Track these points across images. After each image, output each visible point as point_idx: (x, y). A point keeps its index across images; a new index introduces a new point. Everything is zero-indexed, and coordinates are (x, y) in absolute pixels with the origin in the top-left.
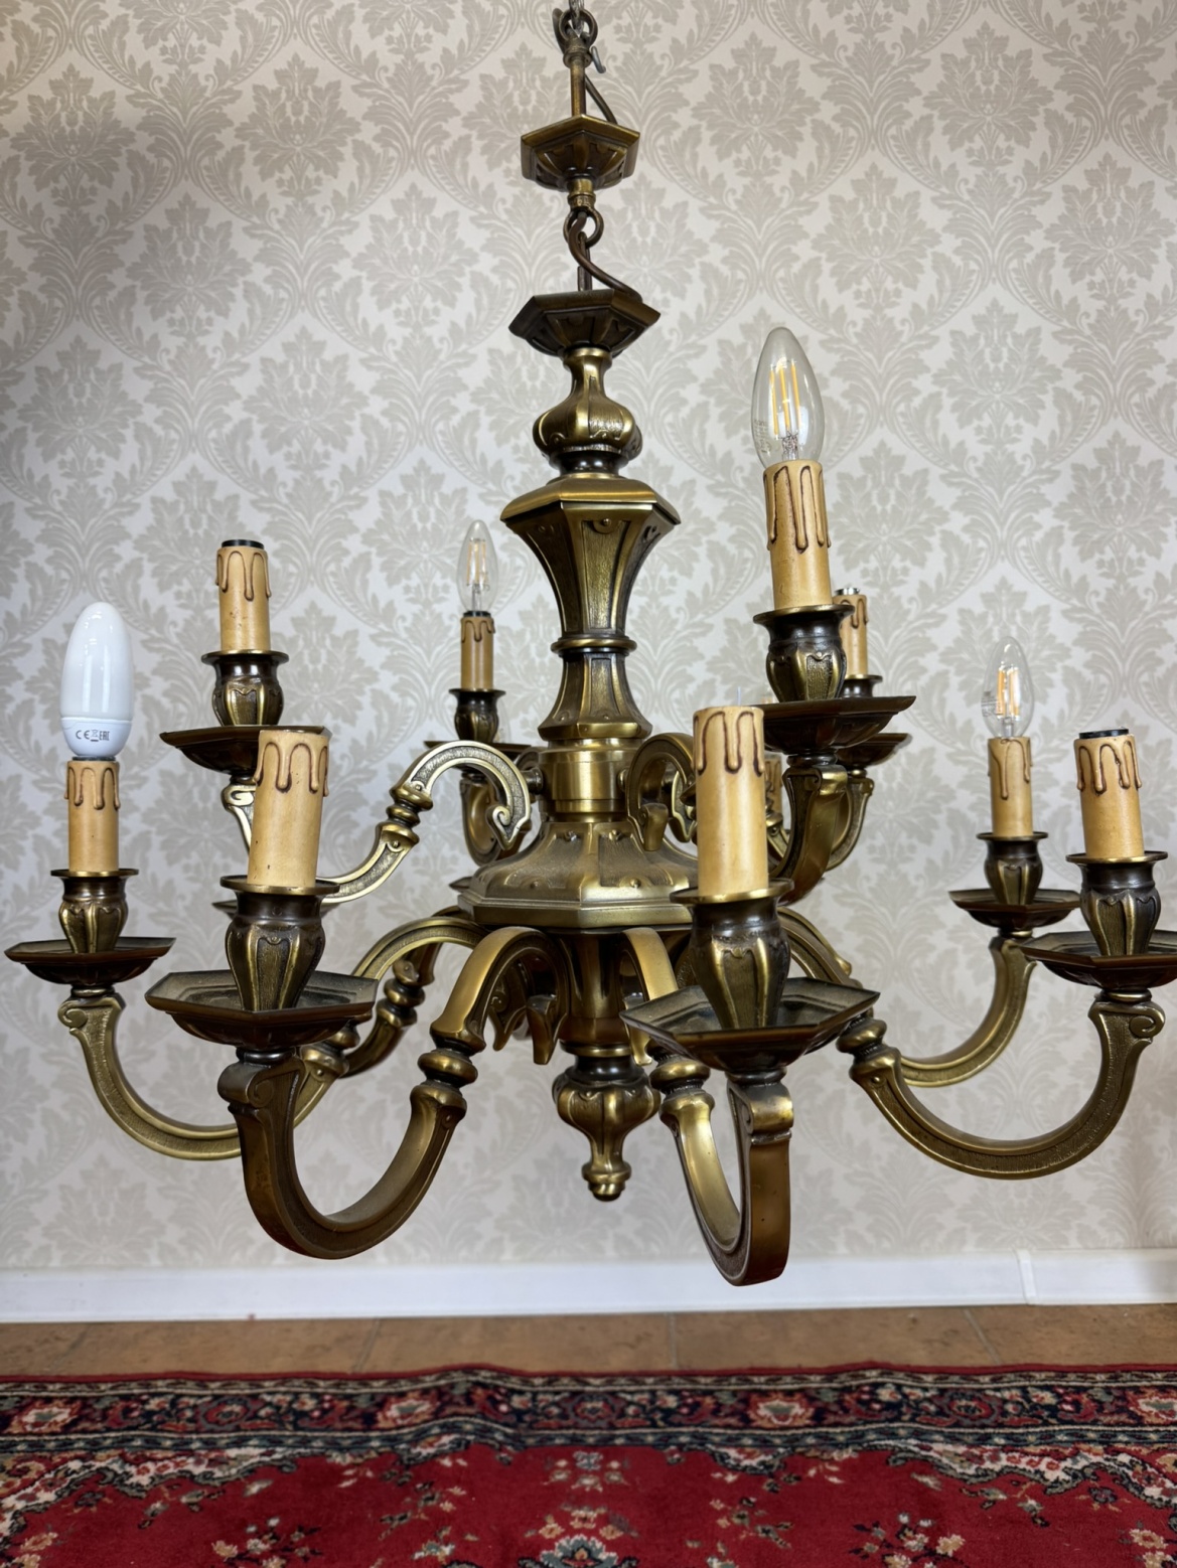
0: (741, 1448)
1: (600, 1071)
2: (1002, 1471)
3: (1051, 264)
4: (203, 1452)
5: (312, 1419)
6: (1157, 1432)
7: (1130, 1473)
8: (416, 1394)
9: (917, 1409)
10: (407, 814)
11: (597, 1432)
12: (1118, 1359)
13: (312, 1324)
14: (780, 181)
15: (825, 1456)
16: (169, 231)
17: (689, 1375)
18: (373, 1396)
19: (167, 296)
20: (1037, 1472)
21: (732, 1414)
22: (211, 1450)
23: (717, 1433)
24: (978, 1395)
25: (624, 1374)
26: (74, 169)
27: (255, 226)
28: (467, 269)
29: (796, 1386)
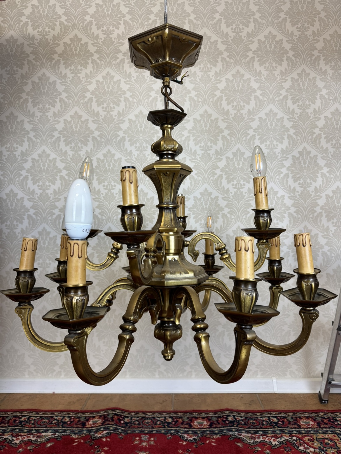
0: (188, 434)
2: (260, 442)
3: (287, 99)
4: (35, 434)
5: (67, 424)
6: (304, 430)
7: (296, 442)
8: (98, 417)
9: (239, 423)
11: (148, 429)
12: (296, 408)
13: (71, 395)
15: (212, 437)
16: (39, 83)
17: (176, 412)
18: (86, 417)
19: (37, 101)
20: (270, 442)
21: (187, 424)
22: (38, 433)
23: (182, 430)
24: (256, 419)
25: (157, 412)
26: (12, 65)
27: (63, 82)
28: (123, 96)
29: (206, 416)
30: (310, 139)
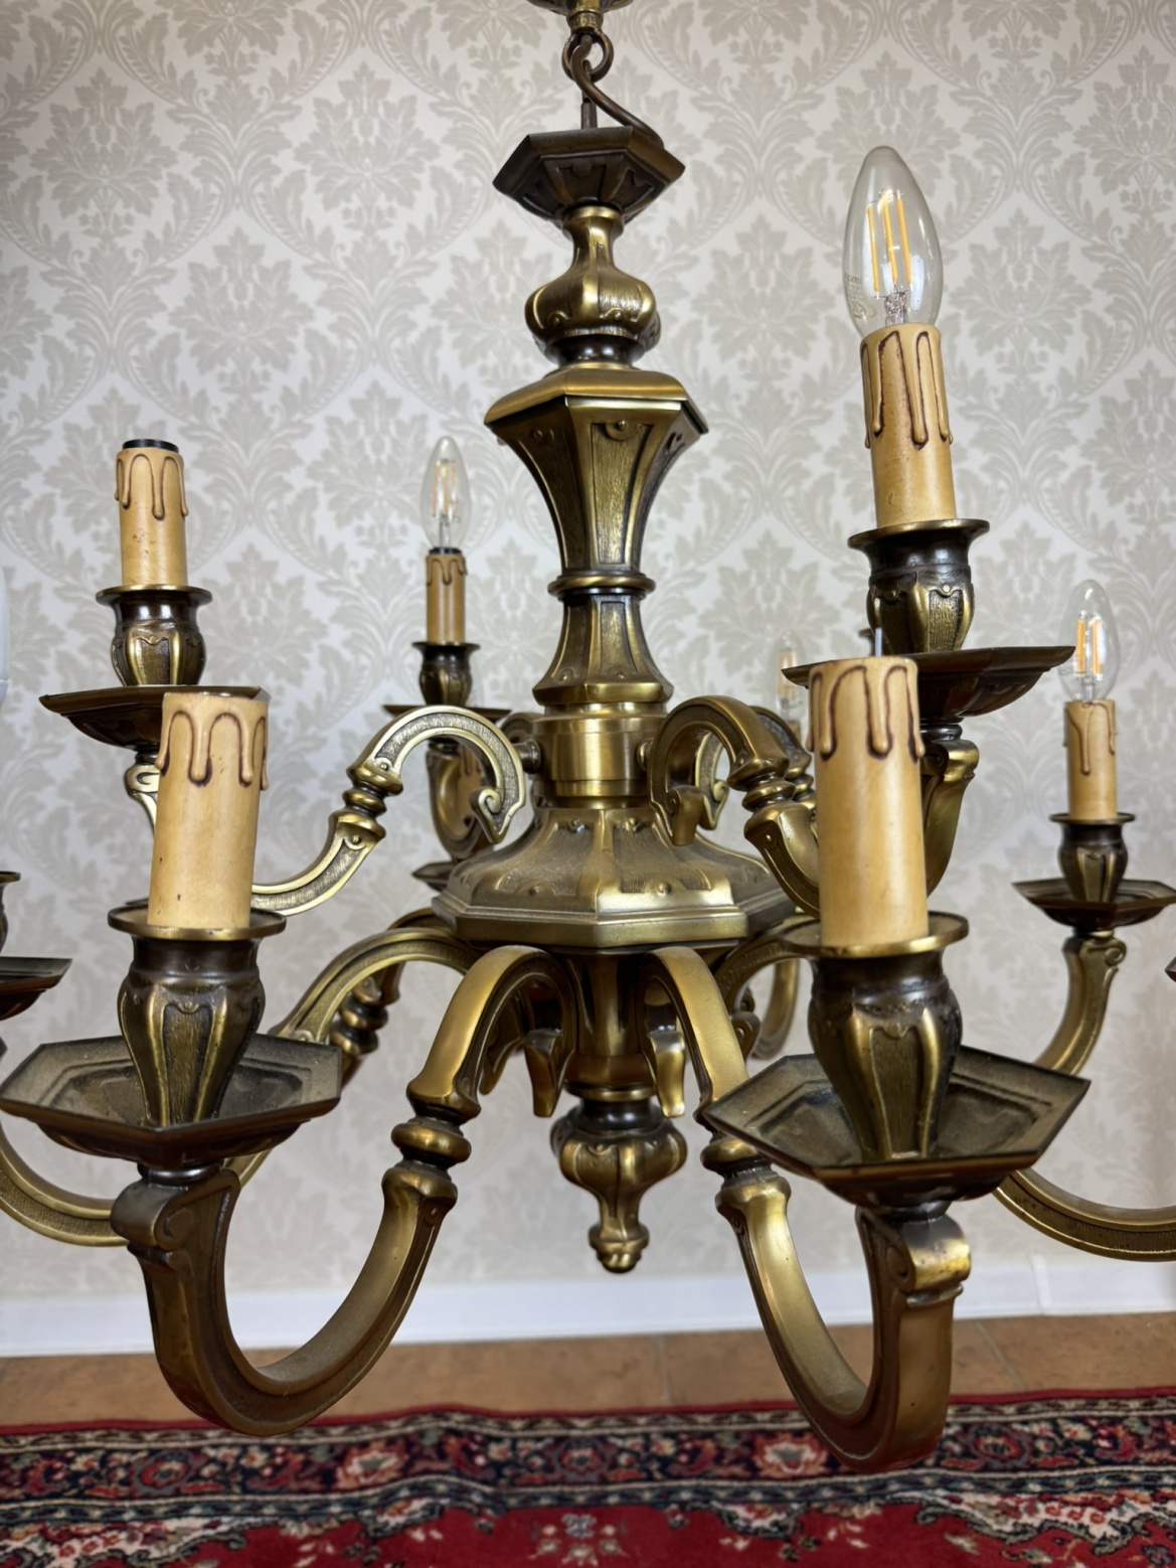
0: (750, 1505)
1: (611, 1118)
2: (1042, 1525)
3: (1081, 173)
4: (137, 1524)
5: (263, 1478)
9: (941, 1450)
10: (369, 801)
11: (587, 1488)
14: (781, 69)
15: (845, 1514)
16: (80, 113)
17: (685, 1412)
18: (332, 1447)
19: (78, 188)
20: (1081, 1526)
21: (736, 1462)
22: (146, 1522)
23: (722, 1487)
25: (612, 1413)
27: (180, 109)
28: (427, 164)
29: (805, 1425)
30: (1172, 332)
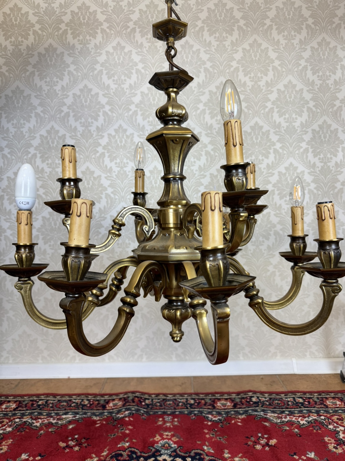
0: (212, 415)
1: (175, 304)
2: (288, 421)
3: (307, 70)
4: (55, 416)
5: (87, 407)
6: (332, 410)
7: (324, 422)
9: (263, 403)
10: (118, 227)
11: (171, 410)
12: (321, 389)
13: (87, 380)
14: (227, 43)
15: (237, 417)
16: (45, 54)
17: (197, 394)
18: (105, 400)
19: (44, 74)
20: (298, 421)
21: (210, 405)
22: (57, 416)
23: (206, 411)
24: (281, 400)
25: (178, 394)
26: (16, 35)
27: (71, 53)
28: (135, 68)
29: (228, 397)
30: (331, 112)
